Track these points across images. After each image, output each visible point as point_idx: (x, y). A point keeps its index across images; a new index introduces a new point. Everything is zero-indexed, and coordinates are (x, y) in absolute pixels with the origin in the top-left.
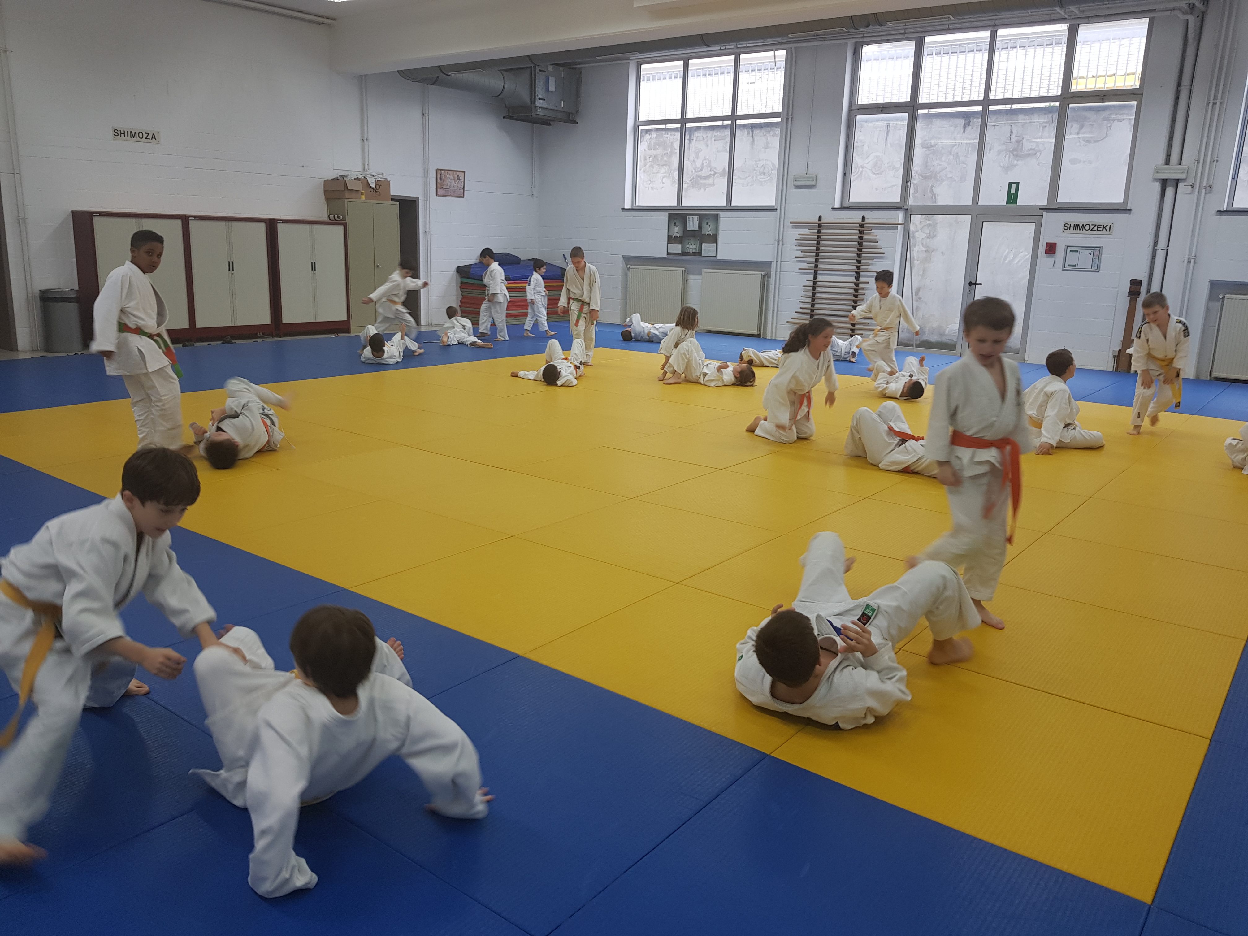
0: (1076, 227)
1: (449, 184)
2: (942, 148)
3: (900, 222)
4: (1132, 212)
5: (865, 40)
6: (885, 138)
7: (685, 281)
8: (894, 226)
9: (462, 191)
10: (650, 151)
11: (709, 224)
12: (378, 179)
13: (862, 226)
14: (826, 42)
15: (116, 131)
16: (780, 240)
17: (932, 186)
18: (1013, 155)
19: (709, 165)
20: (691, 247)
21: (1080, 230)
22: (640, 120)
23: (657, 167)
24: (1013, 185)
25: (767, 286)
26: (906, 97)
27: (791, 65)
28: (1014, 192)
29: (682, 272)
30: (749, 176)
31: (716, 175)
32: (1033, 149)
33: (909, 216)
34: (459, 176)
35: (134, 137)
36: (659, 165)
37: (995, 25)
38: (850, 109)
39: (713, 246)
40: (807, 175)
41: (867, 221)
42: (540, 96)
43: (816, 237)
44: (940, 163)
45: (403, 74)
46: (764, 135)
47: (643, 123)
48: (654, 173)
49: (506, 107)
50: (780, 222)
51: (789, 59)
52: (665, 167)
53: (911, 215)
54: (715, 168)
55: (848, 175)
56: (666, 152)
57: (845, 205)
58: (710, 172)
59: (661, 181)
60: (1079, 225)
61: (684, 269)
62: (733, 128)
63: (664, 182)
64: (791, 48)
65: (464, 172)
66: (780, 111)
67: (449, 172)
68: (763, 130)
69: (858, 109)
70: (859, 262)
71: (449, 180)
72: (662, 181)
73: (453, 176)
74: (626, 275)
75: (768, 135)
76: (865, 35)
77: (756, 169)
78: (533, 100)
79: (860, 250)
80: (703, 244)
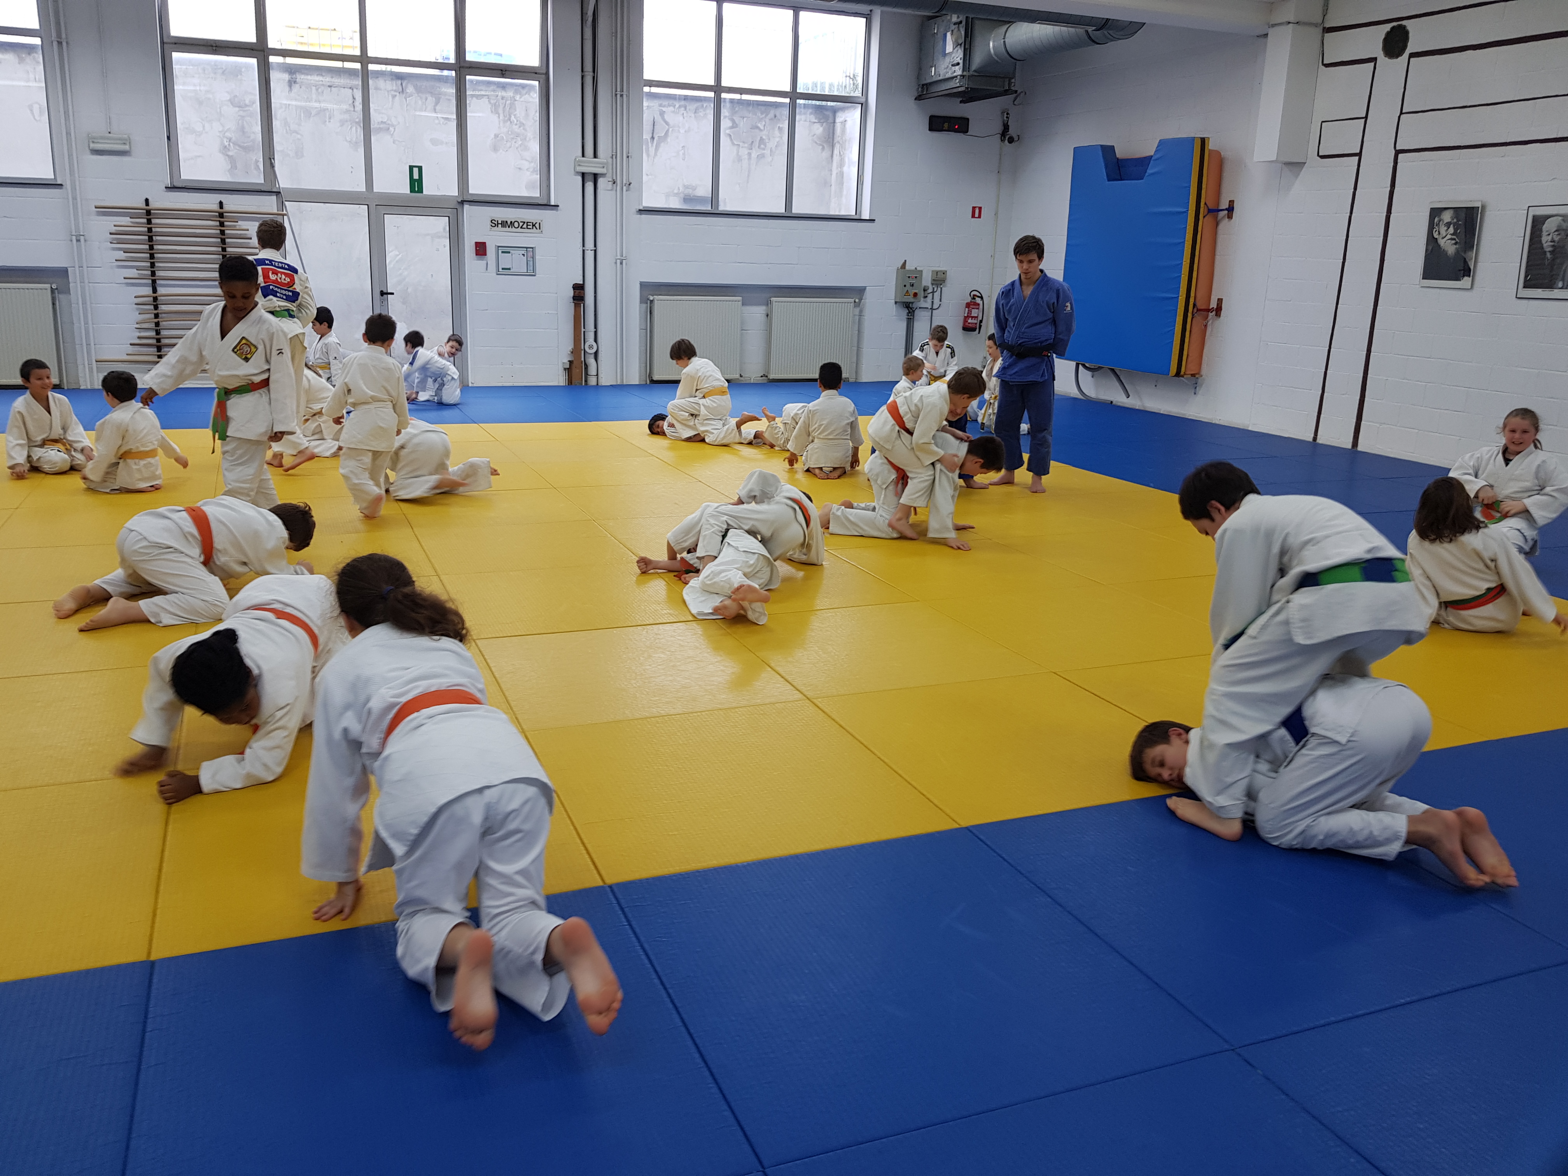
0: (504, 224)
4: (559, 208)
13: (221, 215)
16: (81, 234)
21: (509, 227)
24: (412, 169)
26: (251, 37)
28: (417, 178)
33: (282, 204)
40: (111, 136)
41: (228, 208)
43: (145, 229)
50: (74, 205)
57: (180, 183)
60: (506, 222)
66: (37, 27)
69: (173, 43)
79: (224, 249)
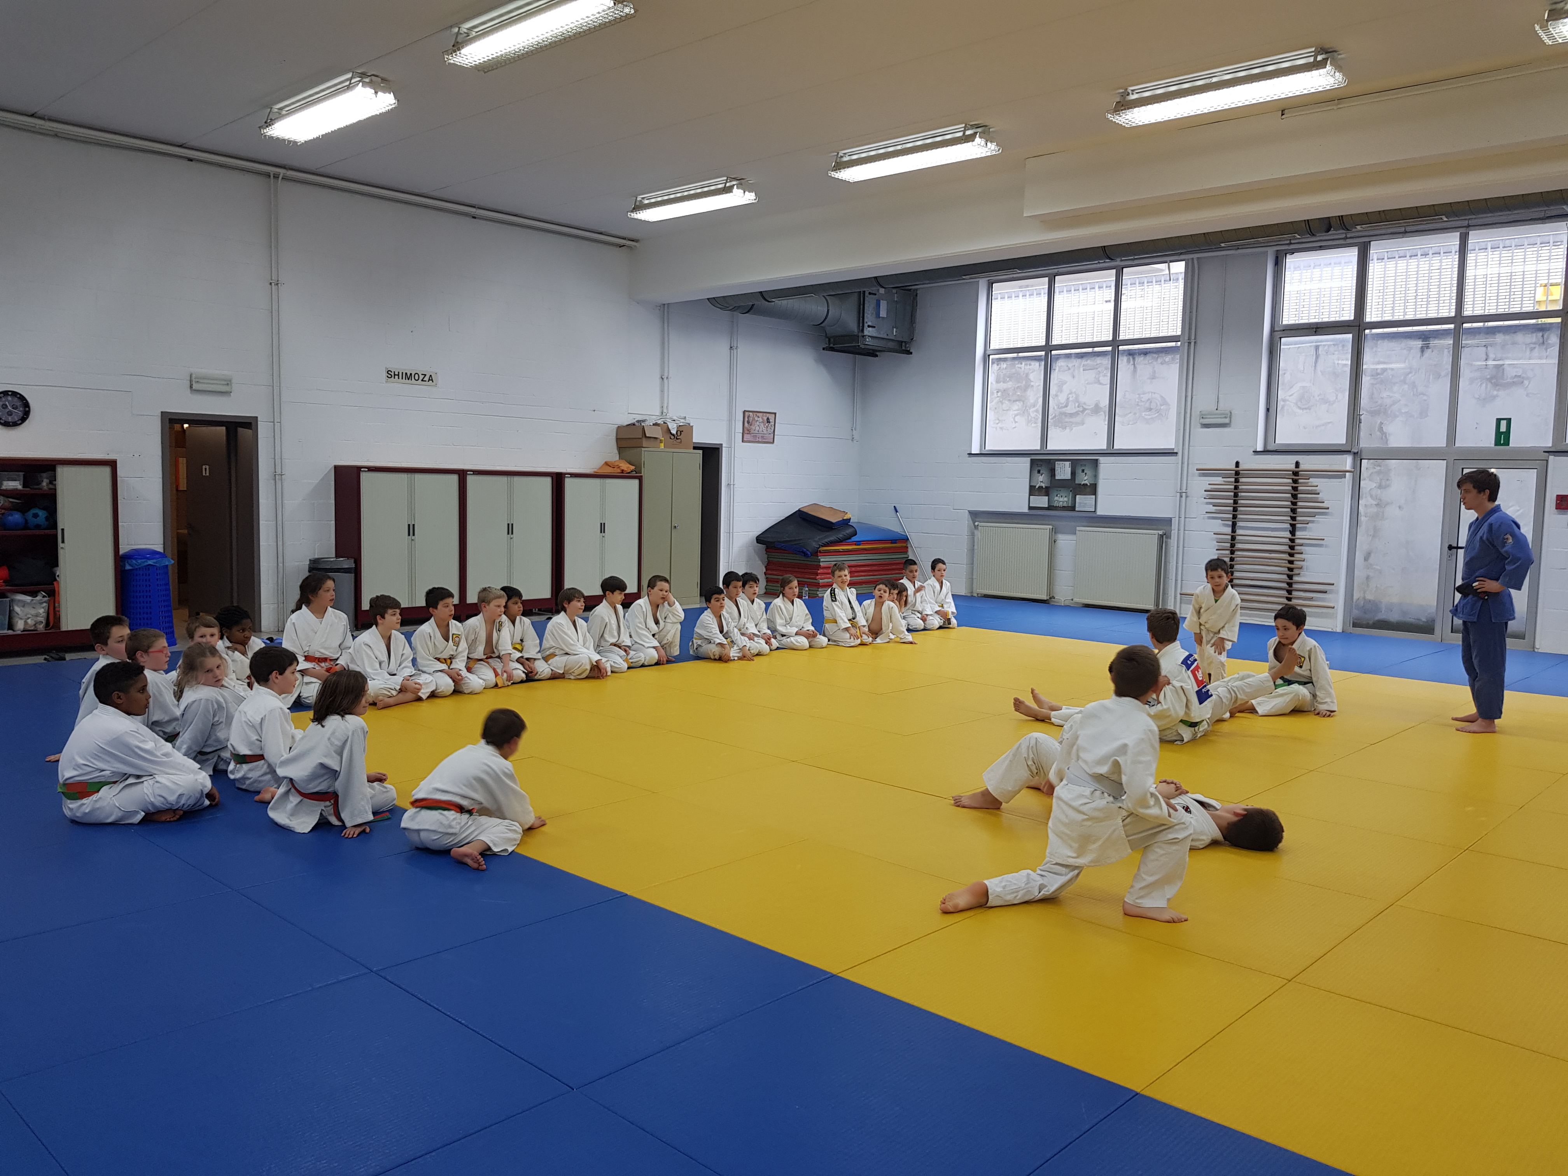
1: (757, 428)
2: (1393, 376)
3: (1348, 468)
5: (1292, 247)
6: (1314, 365)
7: (1053, 542)
8: (1340, 474)
9: (772, 435)
10: (999, 385)
11: (1085, 472)
12: (680, 424)
13: (1296, 473)
14: (1240, 251)
15: (389, 372)
16: (1184, 491)
17: (1381, 423)
18: (1492, 383)
19: (1077, 400)
20: (1061, 499)
22: (991, 348)
23: (1007, 402)
24: (1502, 421)
25: (1166, 549)
26: (1348, 315)
27: (1193, 280)
28: (1504, 430)
29: (1048, 530)
30: (1130, 413)
31: (1086, 412)
32: (1520, 376)
33: (1359, 462)
34: (769, 419)
35: (408, 379)
36: (1009, 400)
37: (1468, 226)
38: (1273, 330)
39: (1092, 498)
40: (1217, 411)
41: (1302, 467)
42: (870, 324)
43: (1233, 487)
44: (1391, 395)
45: (713, 301)
46: (1151, 363)
47: (998, 351)
48: (1004, 410)
49: (826, 336)
50: (1182, 467)
51: (1190, 274)
52: (1017, 403)
53: (1361, 460)
54: (1085, 404)
55: (1273, 410)
56: (1019, 385)
57: (1270, 448)
58: (1078, 409)
59: (1012, 420)
61: (1051, 527)
62: (1114, 356)
63: (1016, 420)
64: (1193, 259)
65: (775, 414)
66: (1179, 333)
67: (758, 414)
68: (1148, 357)
69: (1284, 330)
70: (1294, 519)
71: (758, 424)
72: (1014, 419)
73: (762, 418)
74: (973, 535)
75: (1155, 363)
76: (1292, 242)
77: (1140, 404)
78: (861, 328)
79: (1294, 504)
80: (1077, 496)
